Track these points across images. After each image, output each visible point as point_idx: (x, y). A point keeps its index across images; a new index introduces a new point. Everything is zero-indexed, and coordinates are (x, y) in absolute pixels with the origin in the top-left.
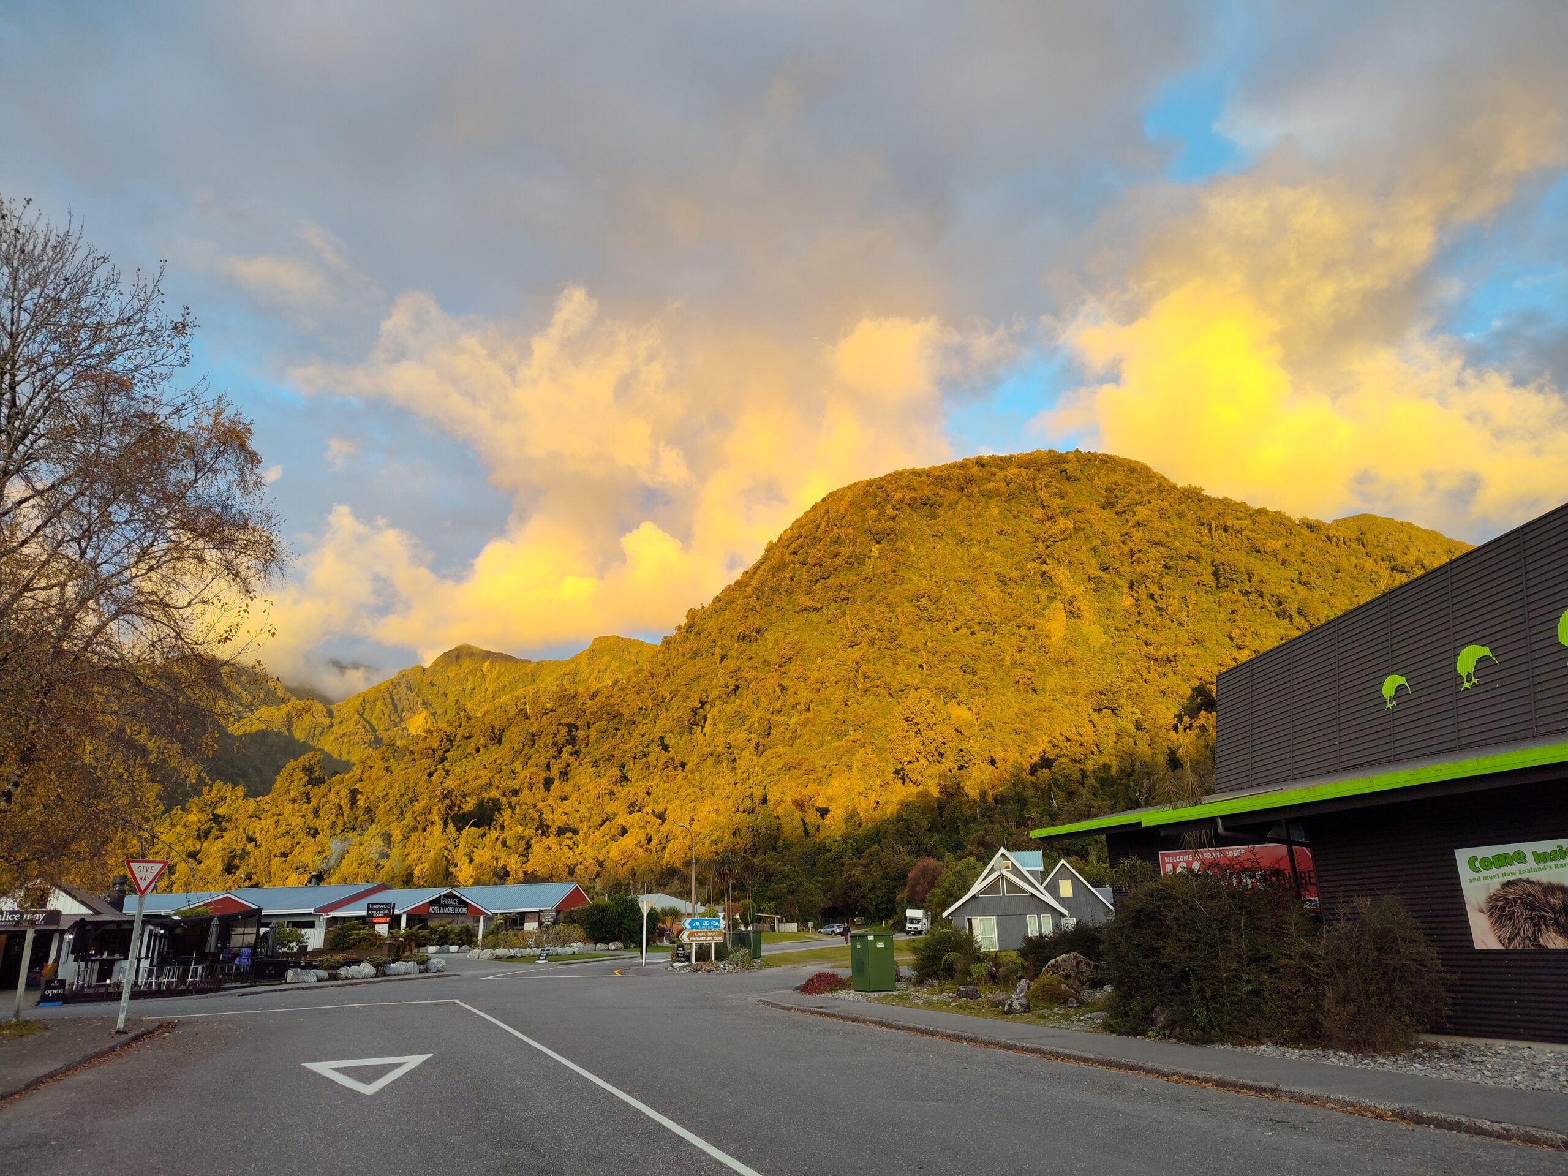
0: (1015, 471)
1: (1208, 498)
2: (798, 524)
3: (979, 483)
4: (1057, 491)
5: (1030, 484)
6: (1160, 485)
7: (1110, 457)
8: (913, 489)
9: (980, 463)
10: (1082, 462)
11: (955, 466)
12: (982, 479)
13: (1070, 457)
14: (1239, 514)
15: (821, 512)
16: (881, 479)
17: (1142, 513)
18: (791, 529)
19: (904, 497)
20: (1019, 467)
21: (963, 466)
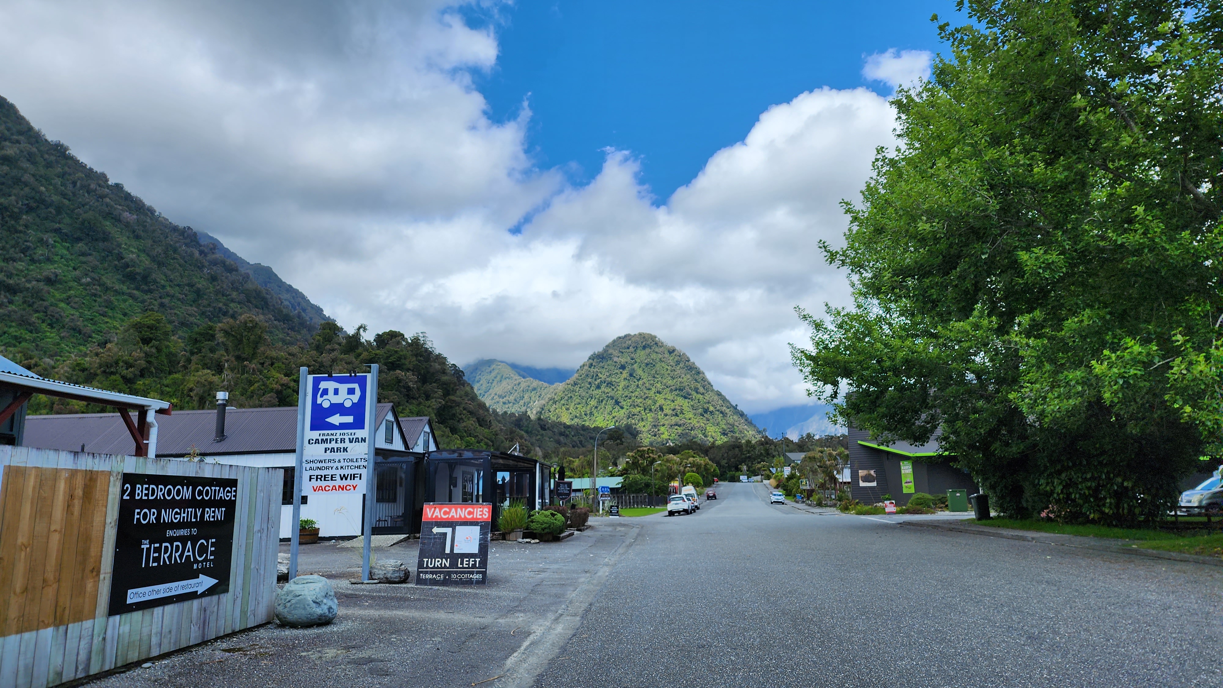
17: (10, 150)
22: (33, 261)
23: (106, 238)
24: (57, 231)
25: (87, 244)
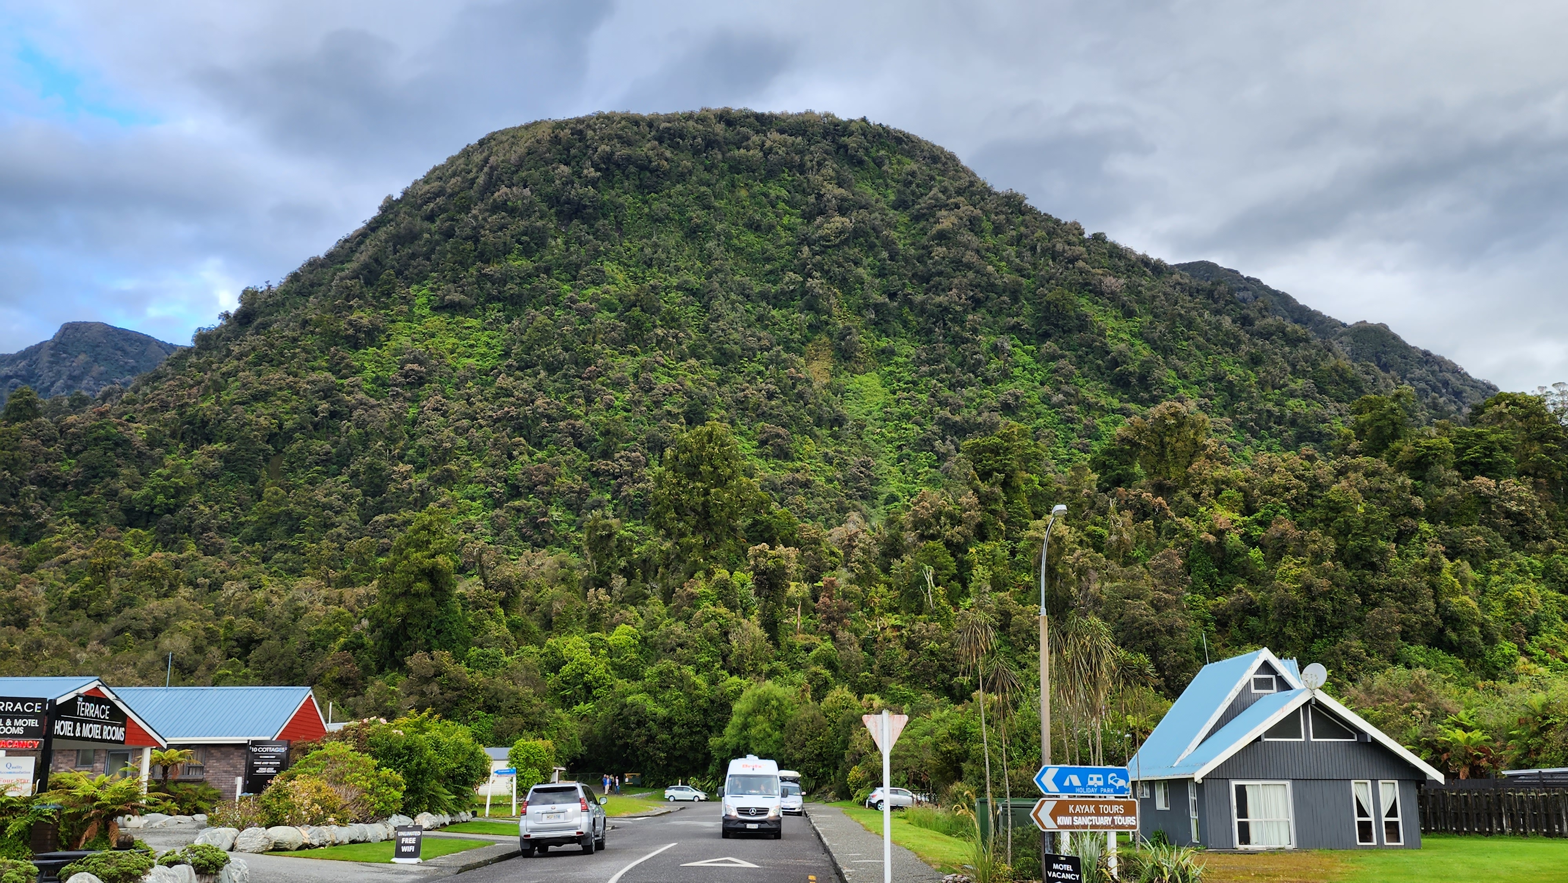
0: (775, 136)
1: (1031, 210)
2: (437, 174)
3: (725, 148)
4: (833, 174)
5: (797, 158)
6: (972, 184)
7: (908, 136)
8: (627, 142)
9: (727, 118)
10: (870, 137)
11: (690, 117)
12: (727, 142)
13: (853, 127)
14: (1071, 237)
15: (478, 158)
16: (579, 121)
17: (947, 221)
18: (426, 180)
19: (612, 154)
20: (782, 131)
21: (702, 119)
22: (987, 381)
23: (1083, 324)
24: (1015, 329)
25: (1056, 342)
